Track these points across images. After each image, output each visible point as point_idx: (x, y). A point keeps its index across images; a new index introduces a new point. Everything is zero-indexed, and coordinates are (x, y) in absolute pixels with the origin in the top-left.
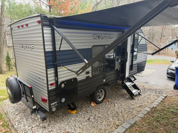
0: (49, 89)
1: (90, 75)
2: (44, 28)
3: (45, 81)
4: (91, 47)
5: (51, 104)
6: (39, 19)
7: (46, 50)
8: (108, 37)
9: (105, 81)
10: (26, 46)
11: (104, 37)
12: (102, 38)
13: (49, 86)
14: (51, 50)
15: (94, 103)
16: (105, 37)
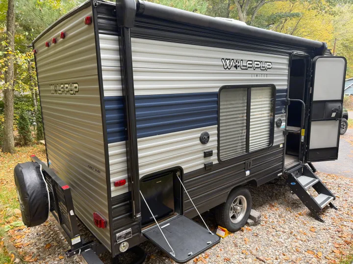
0: (113, 195)
1: (214, 159)
2: (100, 35)
3: (102, 173)
4: (217, 90)
5: (118, 235)
6: (89, 13)
7: (106, 94)
8: (259, 66)
9: (250, 174)
10: (62, 88)
11: (248, 66)
12: (245, 68)
13: (113, 188)
14: (118, 94)
15: (225, 229)
16: (251, 66)
